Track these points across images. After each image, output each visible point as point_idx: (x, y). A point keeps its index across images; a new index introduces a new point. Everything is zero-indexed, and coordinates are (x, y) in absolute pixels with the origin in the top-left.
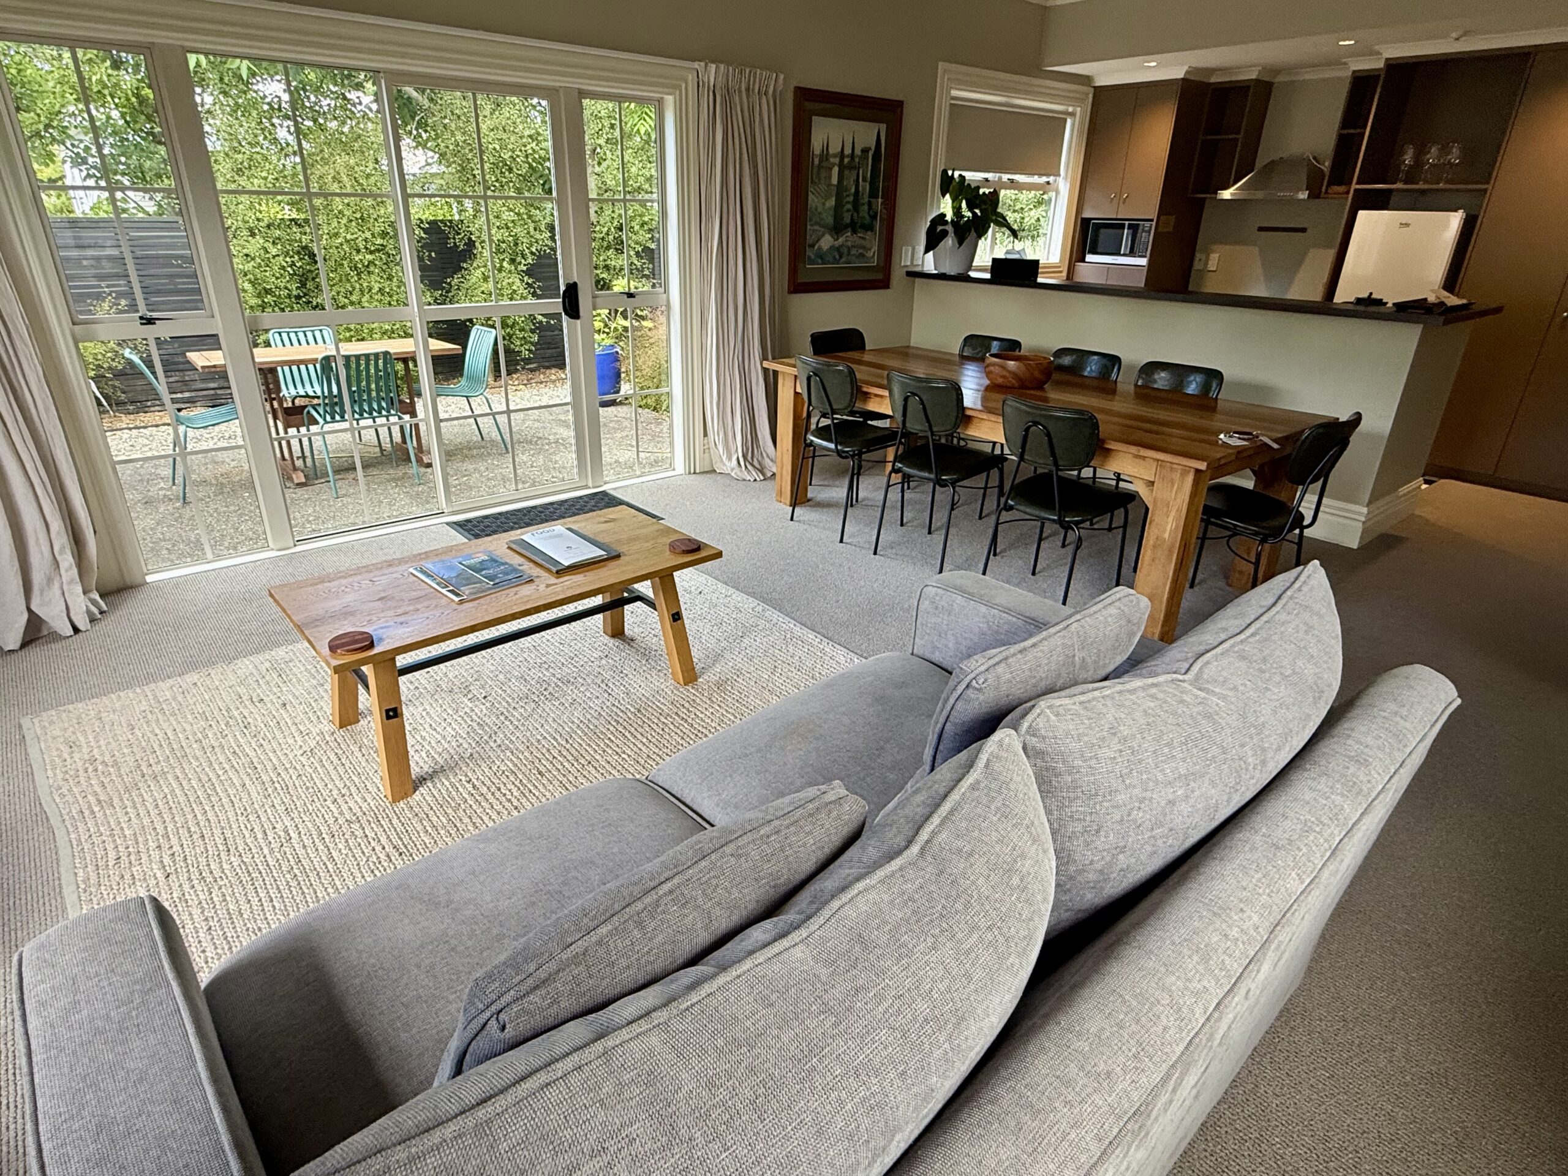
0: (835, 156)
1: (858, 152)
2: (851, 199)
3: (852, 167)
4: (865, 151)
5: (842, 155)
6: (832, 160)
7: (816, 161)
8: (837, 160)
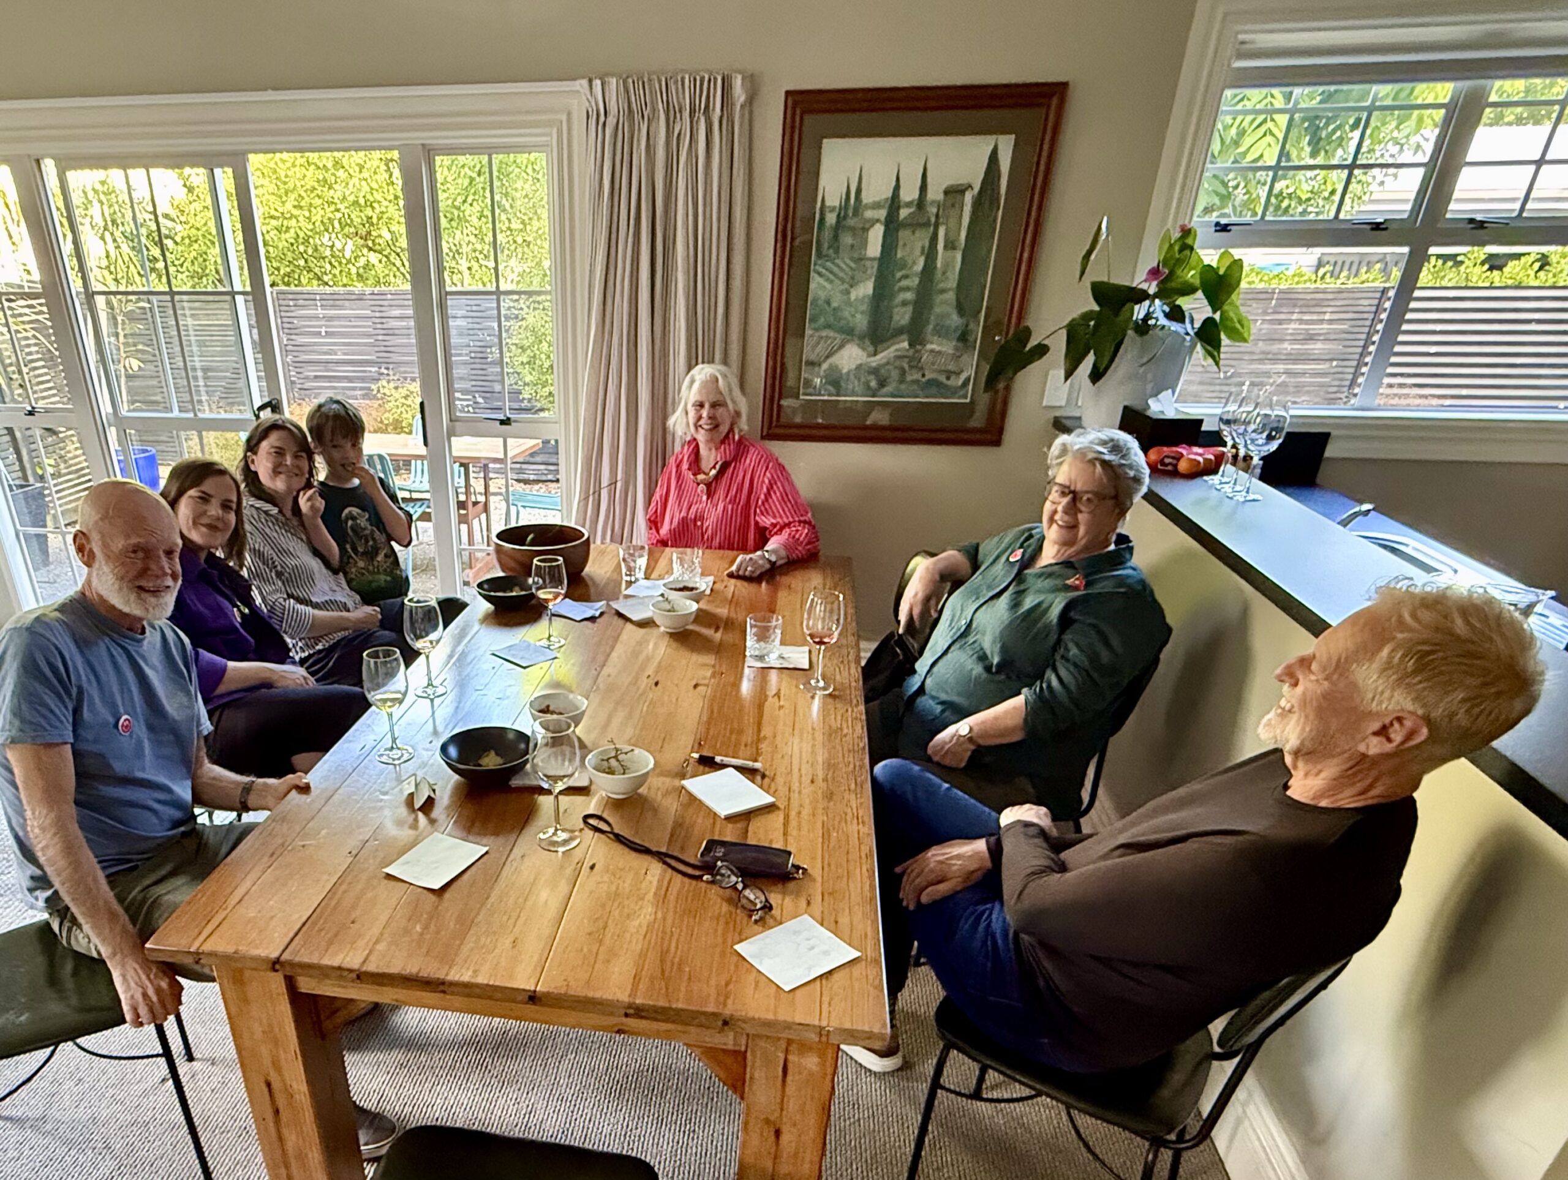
0: (877, 206)
1: (935, 193)
2: (915, 282)
3: (916, 224)
4: (954, 192)
5: (894, 204)
6: (869, 214)
7: (831, 219)
8: (882, 214)
